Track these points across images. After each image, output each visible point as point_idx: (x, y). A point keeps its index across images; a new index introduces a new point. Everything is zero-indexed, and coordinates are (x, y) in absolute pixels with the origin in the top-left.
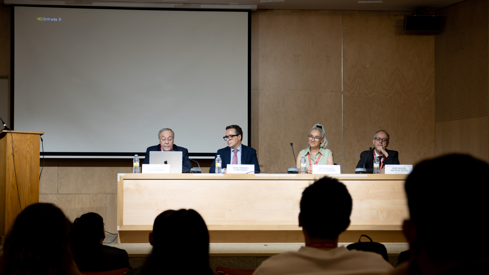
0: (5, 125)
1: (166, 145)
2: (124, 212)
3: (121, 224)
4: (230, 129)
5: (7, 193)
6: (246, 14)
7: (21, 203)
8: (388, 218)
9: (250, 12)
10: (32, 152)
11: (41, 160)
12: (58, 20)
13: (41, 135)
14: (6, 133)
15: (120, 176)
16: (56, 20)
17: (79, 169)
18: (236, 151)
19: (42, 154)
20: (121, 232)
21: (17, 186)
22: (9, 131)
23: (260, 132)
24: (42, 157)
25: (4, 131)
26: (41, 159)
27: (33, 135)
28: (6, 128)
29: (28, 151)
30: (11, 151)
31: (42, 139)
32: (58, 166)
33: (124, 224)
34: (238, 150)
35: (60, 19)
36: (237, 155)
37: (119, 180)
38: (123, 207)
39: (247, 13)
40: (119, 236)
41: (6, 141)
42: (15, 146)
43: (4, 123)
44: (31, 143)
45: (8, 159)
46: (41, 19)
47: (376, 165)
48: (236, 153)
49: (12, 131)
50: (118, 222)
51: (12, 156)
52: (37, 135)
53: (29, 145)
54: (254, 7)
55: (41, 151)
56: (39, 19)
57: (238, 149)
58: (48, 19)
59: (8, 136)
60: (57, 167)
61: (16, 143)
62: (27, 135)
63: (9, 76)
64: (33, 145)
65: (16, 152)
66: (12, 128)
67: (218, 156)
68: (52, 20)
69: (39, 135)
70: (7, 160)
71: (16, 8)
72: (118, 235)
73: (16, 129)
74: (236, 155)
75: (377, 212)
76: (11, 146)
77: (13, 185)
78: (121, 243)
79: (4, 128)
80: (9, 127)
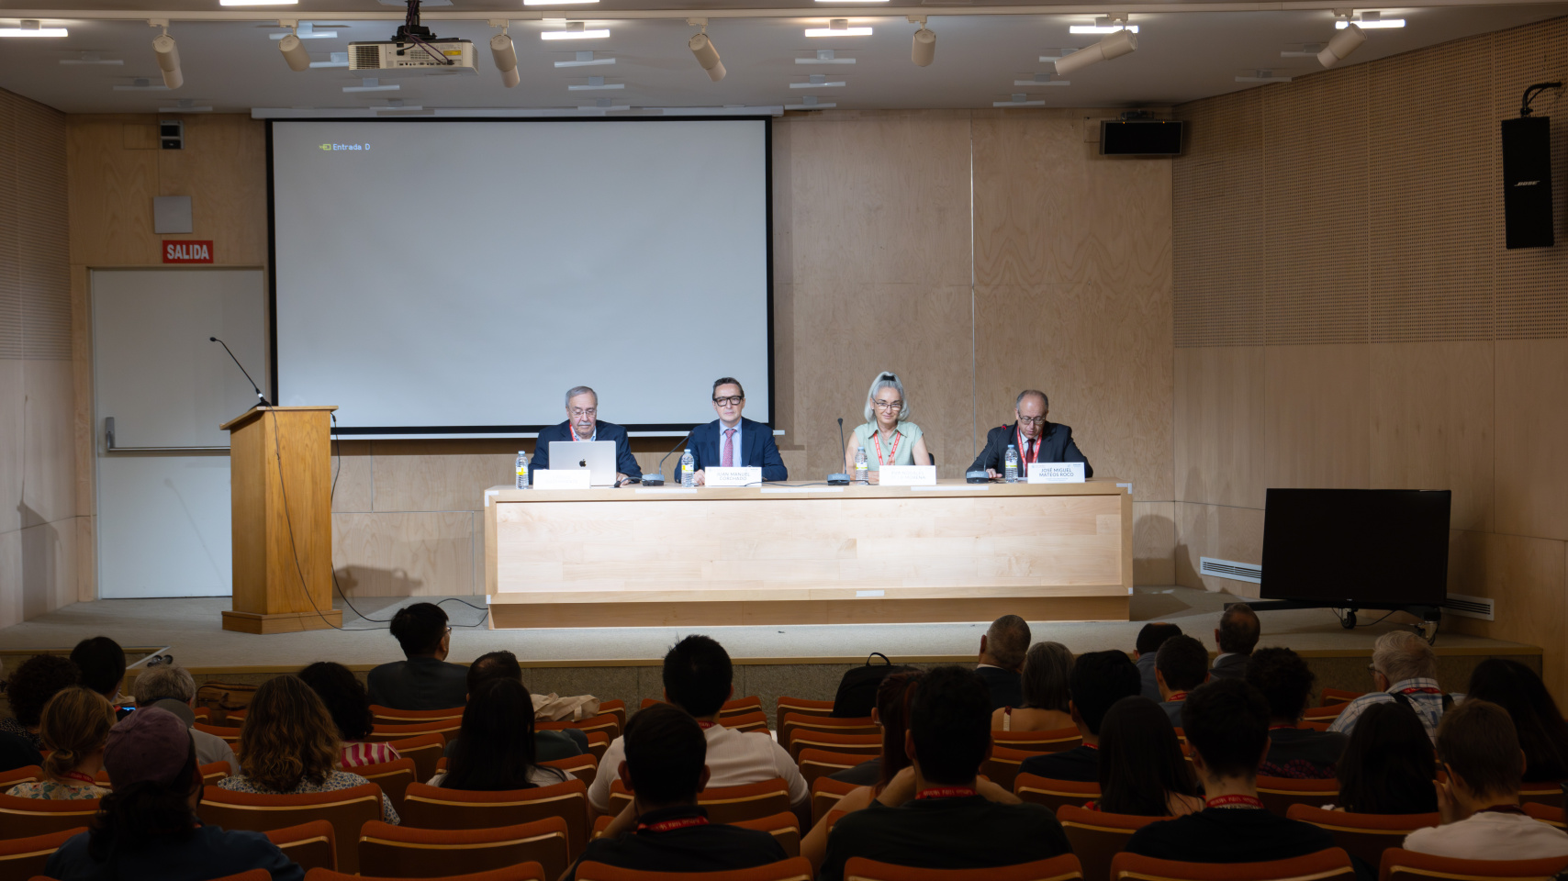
0: (260, 395)
1: (583, 423)
2: (499, 566)
3: (494, 592)
4: (724, 385)
5: (268, 530)
6: (762, 124)
7: (297, 551)
8: (1030, 572)
9: (768, 120)
10: (316, 446)
11: (335, 443)
12: (363, 147)
13: (332, 410)
14: (262, 413)
15: (490, 497)
16: (360, 148)
17: (416, 459)
18: (730, 432)
19: (335, 431)
20: (493, 606)
21: (288, 516)
22: (268, 408)
23: (796, 376)
24: (333, 437)
25: (259, 408)
26: (333, 442)
27: (317, 412)
28: (263, 403)
29: (307, 445)
30: (275, 447)
31: (334, 417)
32: (371, 454)
33: (499, 591)
34: (736, 431)
35: (367, 147)
36: (731, 443)
37: (487, 504)
38: (496, 558)
39: (764, 122)
40: (490, 614)
41: (263, 427)
42: (282, 436)
43: (258, 392)
44: (312, 429)
45: (269, 463)
46: (328, 147)
47: (1011, 464)
48: (732, 435)
49: (274, 408)
50: (488, 588)
51: (276, 457)
52: (324, 412)
53: (308, 433)
54: (776, 111)
55: (332, 425)
56: (324, 147)
57: (736, 428)
58: (343, 147)
59: (268, 417)
60: (369, 457)
61: (282, 431)
62: (305, 412)
63: (266, 265)
64: (317, 431)
65: (284, 448)
66: (275, 402)
67: (686, 450)
68: (351, 148)
69: (328, 412)
70: (267, 465)
71: (275, 125)
72: (489, 610)
73: (284, 402)
74: (731, 441)
75: (1010, 560)
76: (274, 436)
77: (280, 516)
78: (496, 627)
79: (260, 401)
80: (268, 399)
